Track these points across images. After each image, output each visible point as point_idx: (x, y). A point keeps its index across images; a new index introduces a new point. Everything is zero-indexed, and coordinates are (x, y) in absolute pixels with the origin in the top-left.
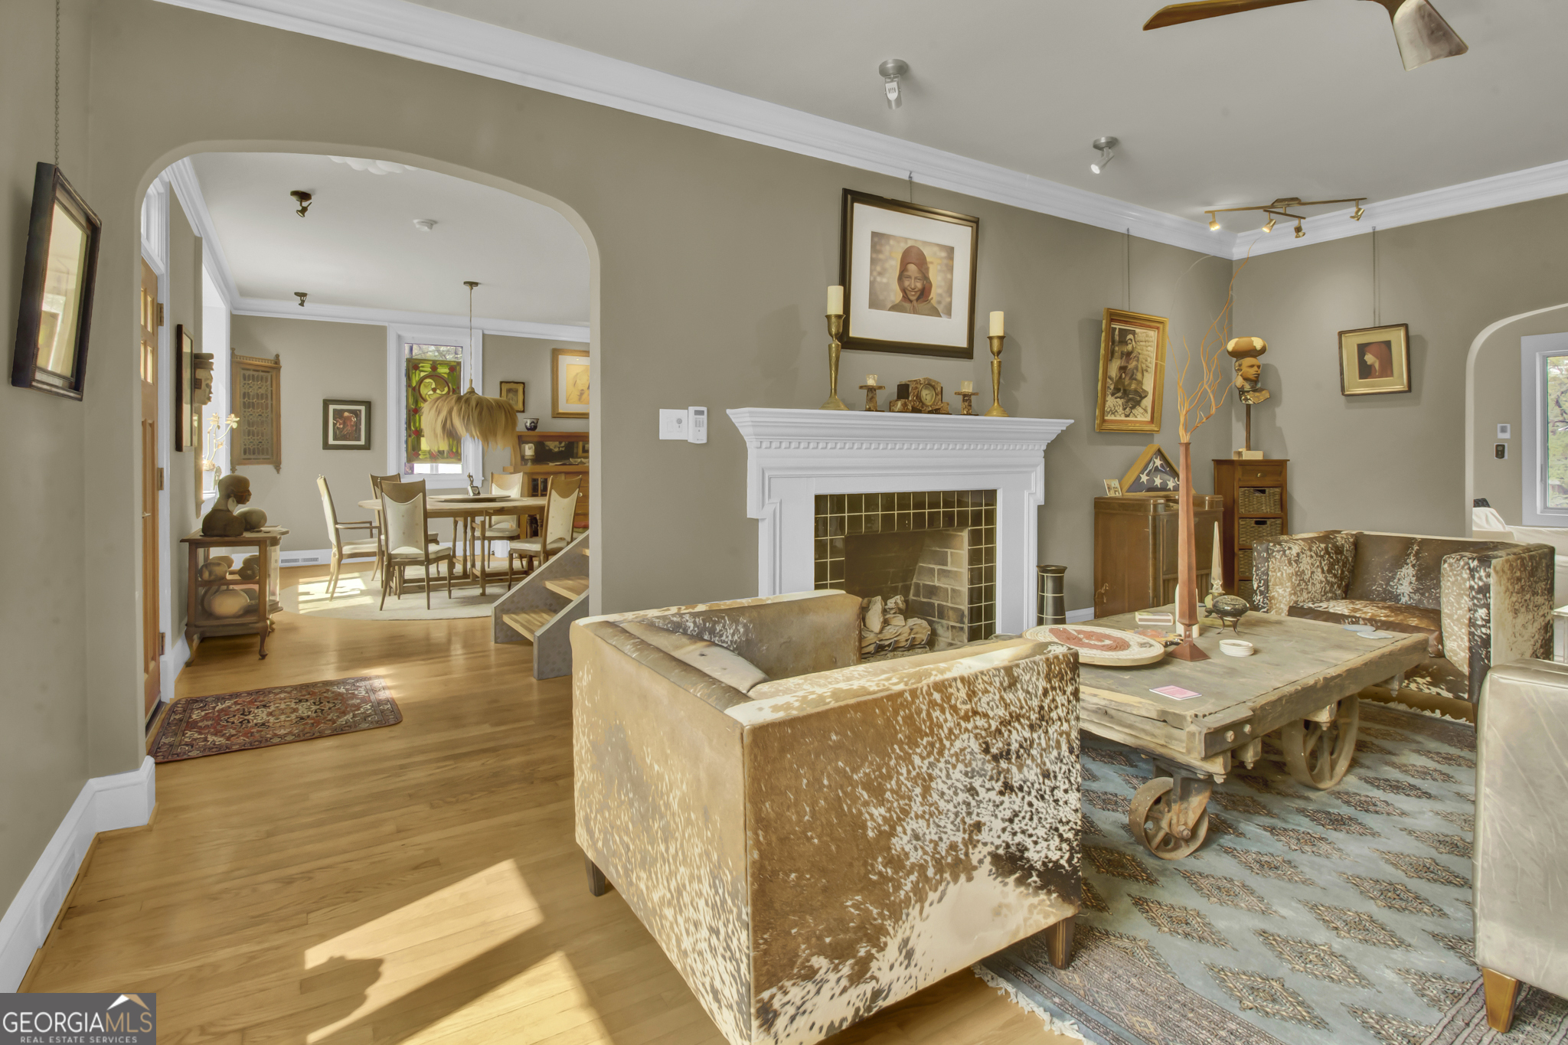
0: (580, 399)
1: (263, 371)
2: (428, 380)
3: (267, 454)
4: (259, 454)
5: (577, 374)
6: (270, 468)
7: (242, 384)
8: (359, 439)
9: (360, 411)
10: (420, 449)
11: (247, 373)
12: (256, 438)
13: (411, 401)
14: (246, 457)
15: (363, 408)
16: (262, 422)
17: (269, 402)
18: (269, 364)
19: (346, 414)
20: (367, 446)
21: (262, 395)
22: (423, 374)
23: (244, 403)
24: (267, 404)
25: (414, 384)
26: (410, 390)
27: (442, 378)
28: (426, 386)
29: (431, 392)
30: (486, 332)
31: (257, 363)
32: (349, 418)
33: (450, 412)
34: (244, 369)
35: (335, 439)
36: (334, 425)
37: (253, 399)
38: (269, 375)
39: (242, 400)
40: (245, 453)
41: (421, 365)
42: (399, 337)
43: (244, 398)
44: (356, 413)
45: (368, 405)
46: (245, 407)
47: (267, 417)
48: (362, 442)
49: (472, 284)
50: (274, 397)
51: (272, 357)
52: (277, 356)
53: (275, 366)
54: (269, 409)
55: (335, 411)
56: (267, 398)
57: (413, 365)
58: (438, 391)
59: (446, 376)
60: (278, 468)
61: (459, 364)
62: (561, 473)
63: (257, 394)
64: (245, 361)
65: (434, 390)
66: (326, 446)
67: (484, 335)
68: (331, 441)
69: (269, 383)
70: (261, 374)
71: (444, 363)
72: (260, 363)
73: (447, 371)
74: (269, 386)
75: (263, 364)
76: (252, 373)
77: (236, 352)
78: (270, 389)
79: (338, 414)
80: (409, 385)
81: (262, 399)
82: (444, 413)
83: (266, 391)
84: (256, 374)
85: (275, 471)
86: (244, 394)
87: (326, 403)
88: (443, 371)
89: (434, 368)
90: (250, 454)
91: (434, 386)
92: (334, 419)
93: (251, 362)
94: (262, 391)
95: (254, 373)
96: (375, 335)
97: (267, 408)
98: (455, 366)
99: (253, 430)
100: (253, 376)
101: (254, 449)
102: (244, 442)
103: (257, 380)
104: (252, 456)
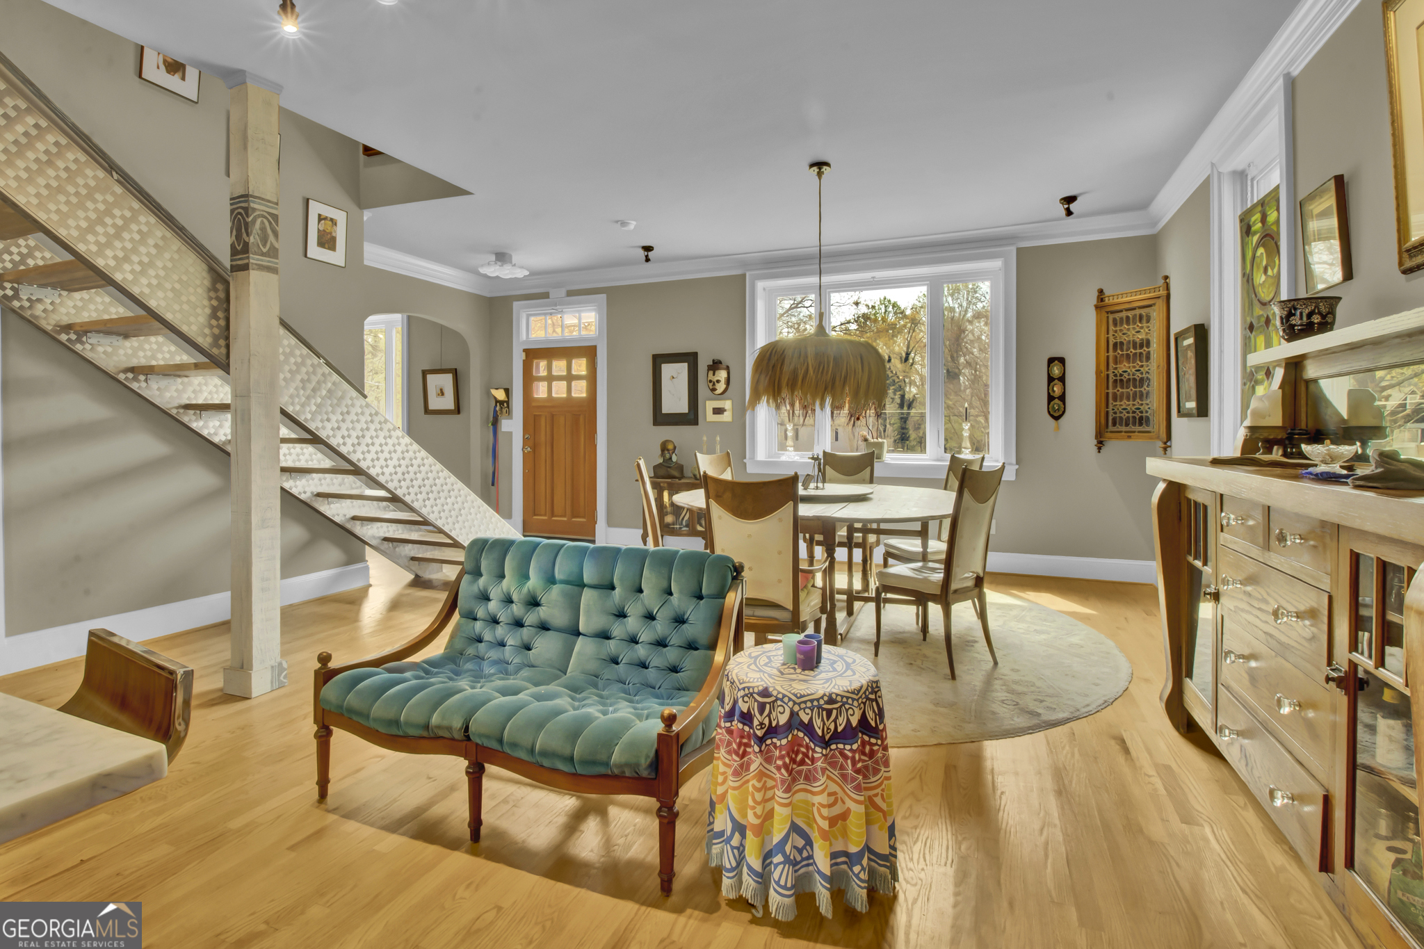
1: (1141, 308)
2: (1259, 252)
3: (1148, 425)
4: (1134, 424)
11: (1117, 316)
14: (1115, 427)
16: (1142, 380)
17: (1152, 349)
18: (1150, 294)
19: (1189, 354)
21: (1141, 341)
22: (1255, 240)
23: (1115, 357)
24: (1148, 354)
26: (1248, 282)
27: (1272, 236)
31: (1131, 298)
32: (1190, 360)
35: (1186, 398)
36: (1184, 374)
37: (1128, 349)
38: (1152, 310)
39: (1111, 354)
40: (1114, 424)
41: (1252, 219)
43: (1115, 350)
46: (1115, 362)
51: (1158, 284)
52: (1167, 279)
53: (1158, 295)
54: (1152, 361)
56: (1148, 345)
57: (1246, 227)
58: (1270, 272)
59: (1276, 228)
60: (1165, 446)
64: (1116, 301)
69: (1152, 322)
70: (1140, 311)
71: (1270, 200)
73: (1275, 214)
75: (1140, 297)
76: (1124, 314)
78: (1153, 330)
79: (1185, 355)
80: (1244, 273)
81: (1141, 347)
83: (1148, 334)
84: (1130, 314)
86: (1113, 345)
88: (1272, 217)
89: (1264, 217)
90: (1121, 425)
92: (1184, 363)
93: (1123, 299)
94: (1138, 337)
97: (1148, 359)
99: (1127, 392)
100: (1128, 317)
101: (1128, 418)
102: (1113, 409)
103: (1133, 322)
104: (1124, 428)
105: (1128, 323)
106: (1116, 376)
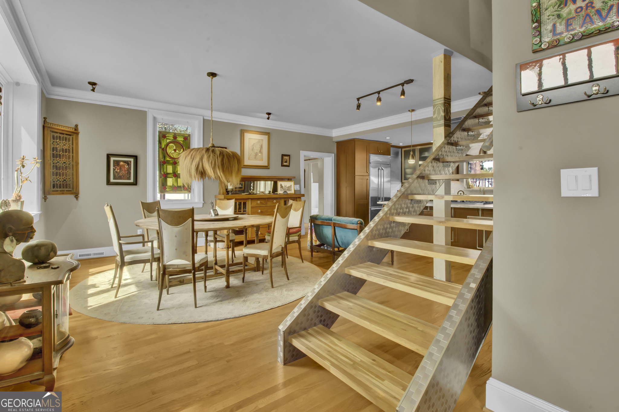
0: (255, 158)
1: (66, 134)
2: (171, 145)
3: (70, 188)
4: (64, 188)
5: (254, 144)
6: (72, 197)
7: (52, 142)
8: (129, 179)
9: (130, 162)
10: (167, 185)
11: (56, 135)
12: (61, 177)
13: (161, 156)
14: (54, 189)
15: (132, 160)
16: (66, 167)
17: (71, 154)
18: (71, 130)
19: (122, 163)
20: (135, 183)
21: (66, 149)
22: (168, 141)
23: (53, 154)
24: (69, 156)
25: (163, 147)
26: (161, 150)
27: (179, 143)
28: (170, 148)
29: (173, 152)
30: (205, 118)
31: (63, 129)
32: (123, 166)
33: (201, 159)
34: (53, 132)
35: (114, 178)
36: (114, 170)
37: (59, 152)
38: (71, 137)
39: (52, 152)
40: (54, 187)
41: (167, 135)
42: (154, 118)
43: (53, 151)
44: (128, 163)
45: (136, 158)
46: (53, 157)
47: (69, 164)
48: (132, 181)
49: (213, 75)
50: (74, 152)
51: (73, 126)
52: (77, 126)
53: (75, 132)
54: (71, 159)
55: (114, 161)
56: (69, 152)
57: (163, 136)
58: (177, 151)
59: (182, 142)
60: (77, 197)
61: (189, 135)
62: (249, 199)
63: (63, 149)
64: (54, 126)
65: (175, 150)
66: (109, 183)
67: (204, 119)
68: (112, 180)
69: (71, 142)
70: (65, 136)
71: (180, 135)
72: (65, 129)
73: (183, 139)
74: (71, 145)
75: (67, 129)
76: (58, 135)
77: (48, 120)
78: (71, 146)
79: (117, 163)
80: (160, 147)
81: (66, 152)
82: (197, 159)
83: (69, 147)
84: (62, 136)
85: (75, 199)
86: (53, 148)
87: (109, 156)
88: (180, 139)
89: (175, 137)
90: (57, 187)
91: (175, 148)
92: (114, 166)
93: (58, 128)
94: (65, 147)
95: (61, 135)
96: (141, 115)
97: (69, 158)
98: (187, 137)
99: (59, 172)
100: (60, 137)
101: (60, 184)
102: (53, 180)
103: (62, 140)
104: (59, 189)
105: (60, 140)
106: (54, 163)
